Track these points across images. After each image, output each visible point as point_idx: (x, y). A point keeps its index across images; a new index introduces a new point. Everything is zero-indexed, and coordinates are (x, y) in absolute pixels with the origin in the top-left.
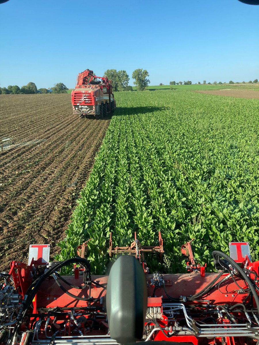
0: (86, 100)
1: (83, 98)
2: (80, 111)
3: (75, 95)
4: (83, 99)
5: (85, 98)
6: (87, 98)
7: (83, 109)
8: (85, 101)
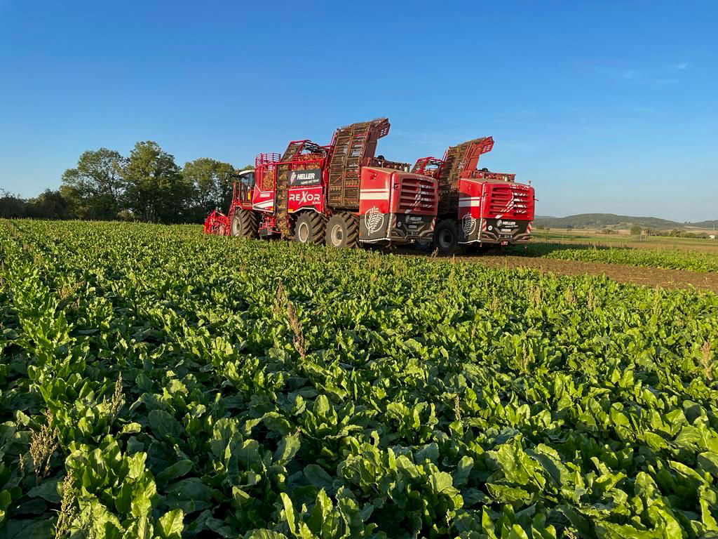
0: (519, 206)
1: (513, 202)
2: (497, 234)
3: (494, 193)
4: (511, 205)
5: (516, 203)
6: (520, 203)
7: (503, 230)
8: (515, 208)
